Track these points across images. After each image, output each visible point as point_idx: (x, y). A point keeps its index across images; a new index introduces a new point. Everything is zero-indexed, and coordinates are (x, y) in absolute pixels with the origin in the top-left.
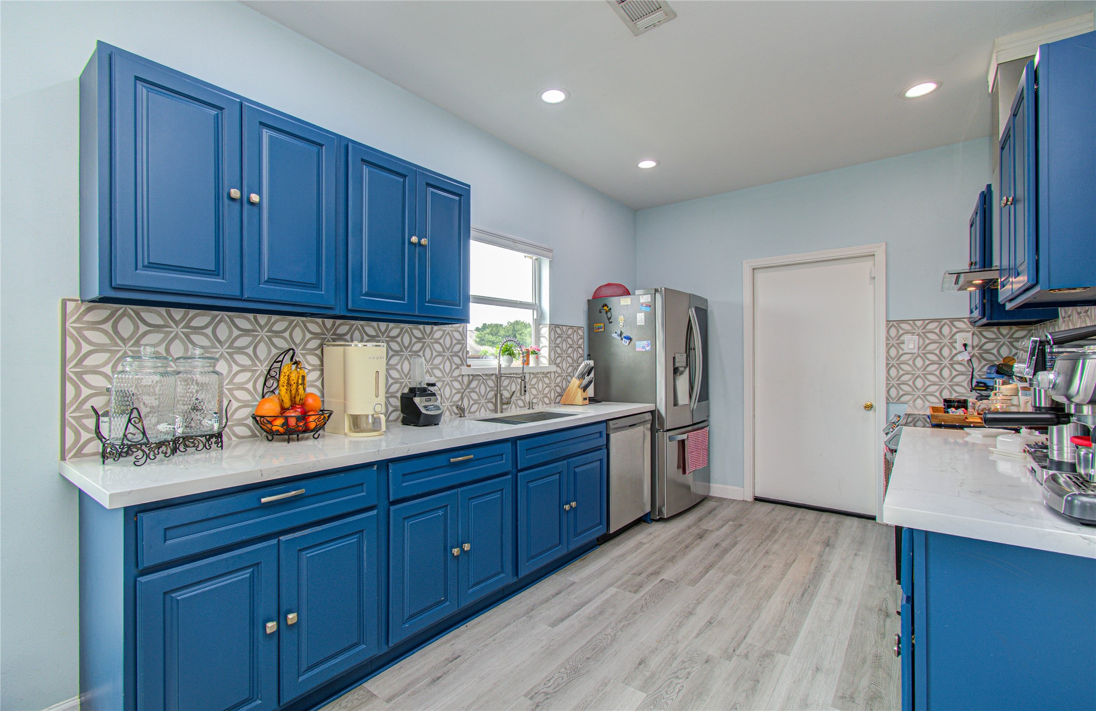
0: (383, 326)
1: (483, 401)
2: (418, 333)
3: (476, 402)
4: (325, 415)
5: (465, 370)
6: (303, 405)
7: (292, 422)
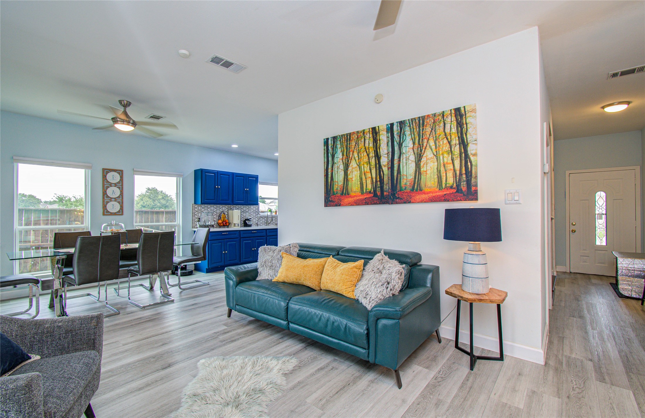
0: (240, 206)
1: (263, 223)
2: (247, 207)
3: (262, 223)
4: (230, 224)
5: (259, 216)
6: (225, 221)
7: (224, 224)
